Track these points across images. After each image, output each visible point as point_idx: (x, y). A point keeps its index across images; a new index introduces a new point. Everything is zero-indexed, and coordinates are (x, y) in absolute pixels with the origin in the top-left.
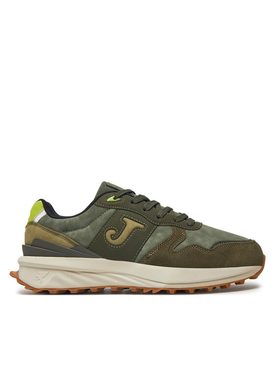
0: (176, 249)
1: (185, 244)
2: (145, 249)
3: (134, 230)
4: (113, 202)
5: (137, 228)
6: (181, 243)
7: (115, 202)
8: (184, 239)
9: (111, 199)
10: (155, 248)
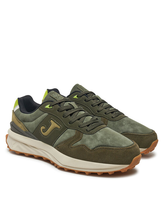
0: (73, 145)
1: (79, 143)
2: (58, 142)
3: (54, 129)
4: (48, 109)
5: (56, 128)
6: (77, 142)
7: (49, 109)
8: (79, 140)
9: (47, 107)
10: (62, 143)
